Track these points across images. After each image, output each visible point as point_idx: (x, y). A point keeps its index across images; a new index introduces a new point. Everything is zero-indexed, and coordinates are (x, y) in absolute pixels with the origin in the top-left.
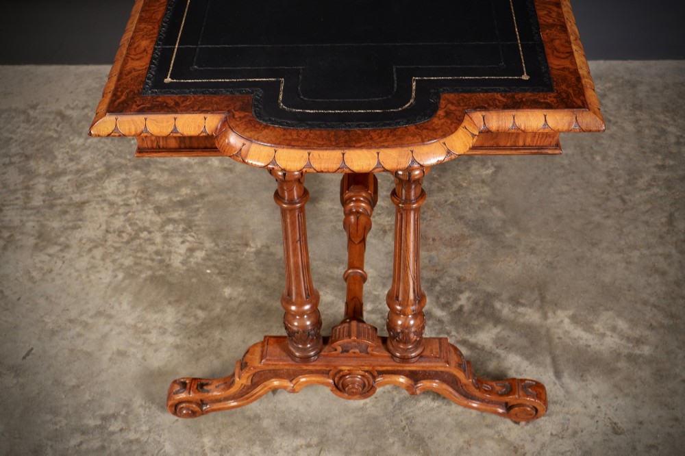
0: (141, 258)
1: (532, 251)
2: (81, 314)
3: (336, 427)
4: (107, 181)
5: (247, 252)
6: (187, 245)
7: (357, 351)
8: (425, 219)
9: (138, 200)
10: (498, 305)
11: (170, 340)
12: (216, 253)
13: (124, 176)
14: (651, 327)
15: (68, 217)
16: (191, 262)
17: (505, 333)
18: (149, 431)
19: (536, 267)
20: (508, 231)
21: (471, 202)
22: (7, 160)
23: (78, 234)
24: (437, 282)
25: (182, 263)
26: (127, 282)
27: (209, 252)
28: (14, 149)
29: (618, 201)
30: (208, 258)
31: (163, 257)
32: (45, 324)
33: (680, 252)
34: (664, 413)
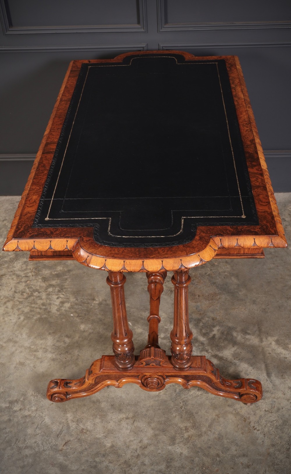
0: (34, 307)
1: (254, 302)
3: (143, 407)
4: (16, 263)
5: (94, 304)
6: (60, 300)
7: (154, 364)
8: (194, 284)
9: (33, 274)
10: (235, 334)
11: (50, 356)
12: (76, 304)
13: (24, 260)
16: (62, 310)
17: (239, 351)
18: (36, 410)
19: (256, 311)
20: (241, 291)
21: (220, 274)
24: (200, 321)
25: (57, 310)
26: (26, 321)
27: (72, 304)
30: (72, 307)
31: (46, 307)
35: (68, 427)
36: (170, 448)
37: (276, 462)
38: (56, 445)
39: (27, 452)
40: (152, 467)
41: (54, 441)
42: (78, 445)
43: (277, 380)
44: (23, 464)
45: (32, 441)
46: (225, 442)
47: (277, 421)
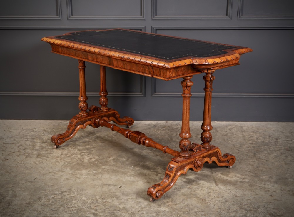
0: (73, 160)
2: (53, 171)
6: (89, 157)
9: (72, 148)
12: (99, 159)
13: (67, 143)
14: (248, 176)
15: (48, 151)
16: (91, 161)
17: (199, 176)
18: (78, 195)
22: (27, 139)
23: (51, 155)
25: (88, 161)
26: (69, 165)
28: (28, 137)
29: (237, 150)
30: (96, 160)
31: (81, 160)
32: (41, 173)
33: (258, 161)
34: (253, 193)
35: (97, 201)
36: (158, 208)
37: (221, 214)
38: (91, 207)
39: (73, 208)
40: (148, 215)
41: (89, 205)
42: (103, 207)
43: (222, 187)
44: (71, 212)
45: (76, 205)
46: (191, 207)
47: (222, 200)
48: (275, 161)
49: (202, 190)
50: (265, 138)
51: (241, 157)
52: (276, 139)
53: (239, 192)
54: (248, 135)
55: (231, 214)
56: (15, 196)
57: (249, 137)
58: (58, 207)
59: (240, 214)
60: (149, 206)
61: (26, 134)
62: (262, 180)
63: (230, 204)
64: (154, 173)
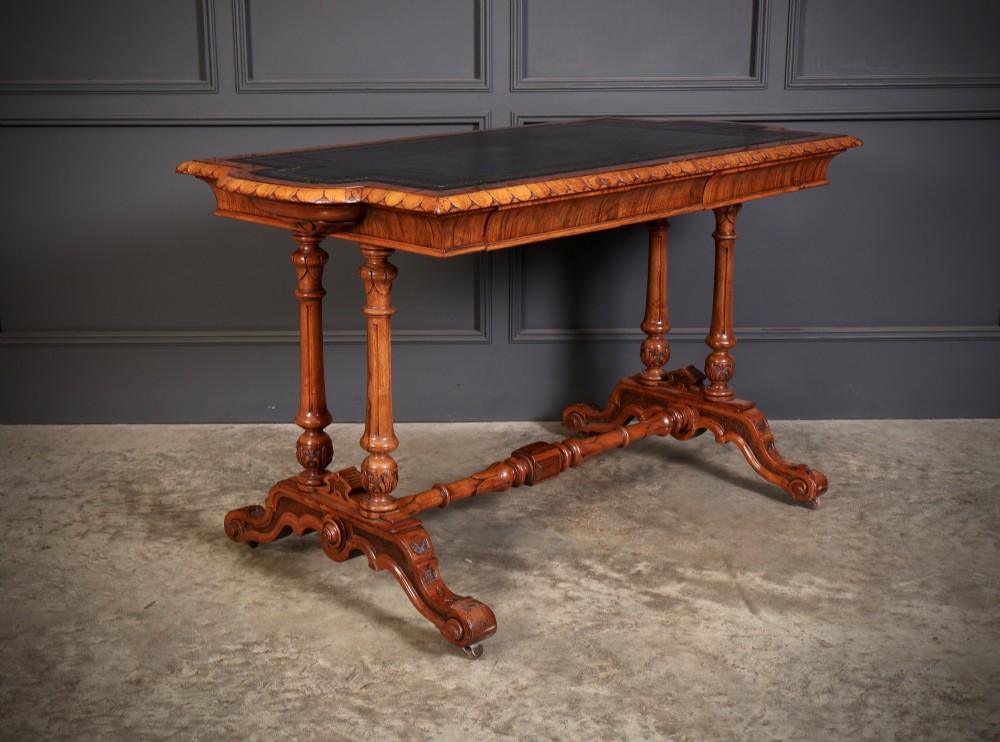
1: (713, 536)
2: (208, 579)
10: (680, 570)
13: (242, 493)
14: (851, 581)
15: (181, 519)
17: (691, 587)
18: (299, 652)
19: (718, 546)
20: (684, 525)
21: (639, 507)
22: (106, 484)
24: (609, 556)
28: (111, 477)
32: (169, 586)
33: (875, 536)
34: (875, 634)
35: (367, 670)
36: (573, 688)
37: (783, 700)
38: (348, 688)
39: (289, 695)
41: (340, 684)
42: (390, 688)
43: (770, 618)
44: (283, 708)
45: (298, 685)
46: (681, 682)
47: (778, 659)
48: (928, 536)
49: (708, 628)
50: (885, 467)
51: (818, 525)
52: (923, 470)
53: (831, 633)
54: (829, 458)
55: (817, 701)
56: (88, 659)
57: (835, 464)
58: (238, 690)
59: (844, 698)
60: (543, 683)
61: (102, 468)
62: (900, 595)
63: (807, 669)
64: (542, 579)
